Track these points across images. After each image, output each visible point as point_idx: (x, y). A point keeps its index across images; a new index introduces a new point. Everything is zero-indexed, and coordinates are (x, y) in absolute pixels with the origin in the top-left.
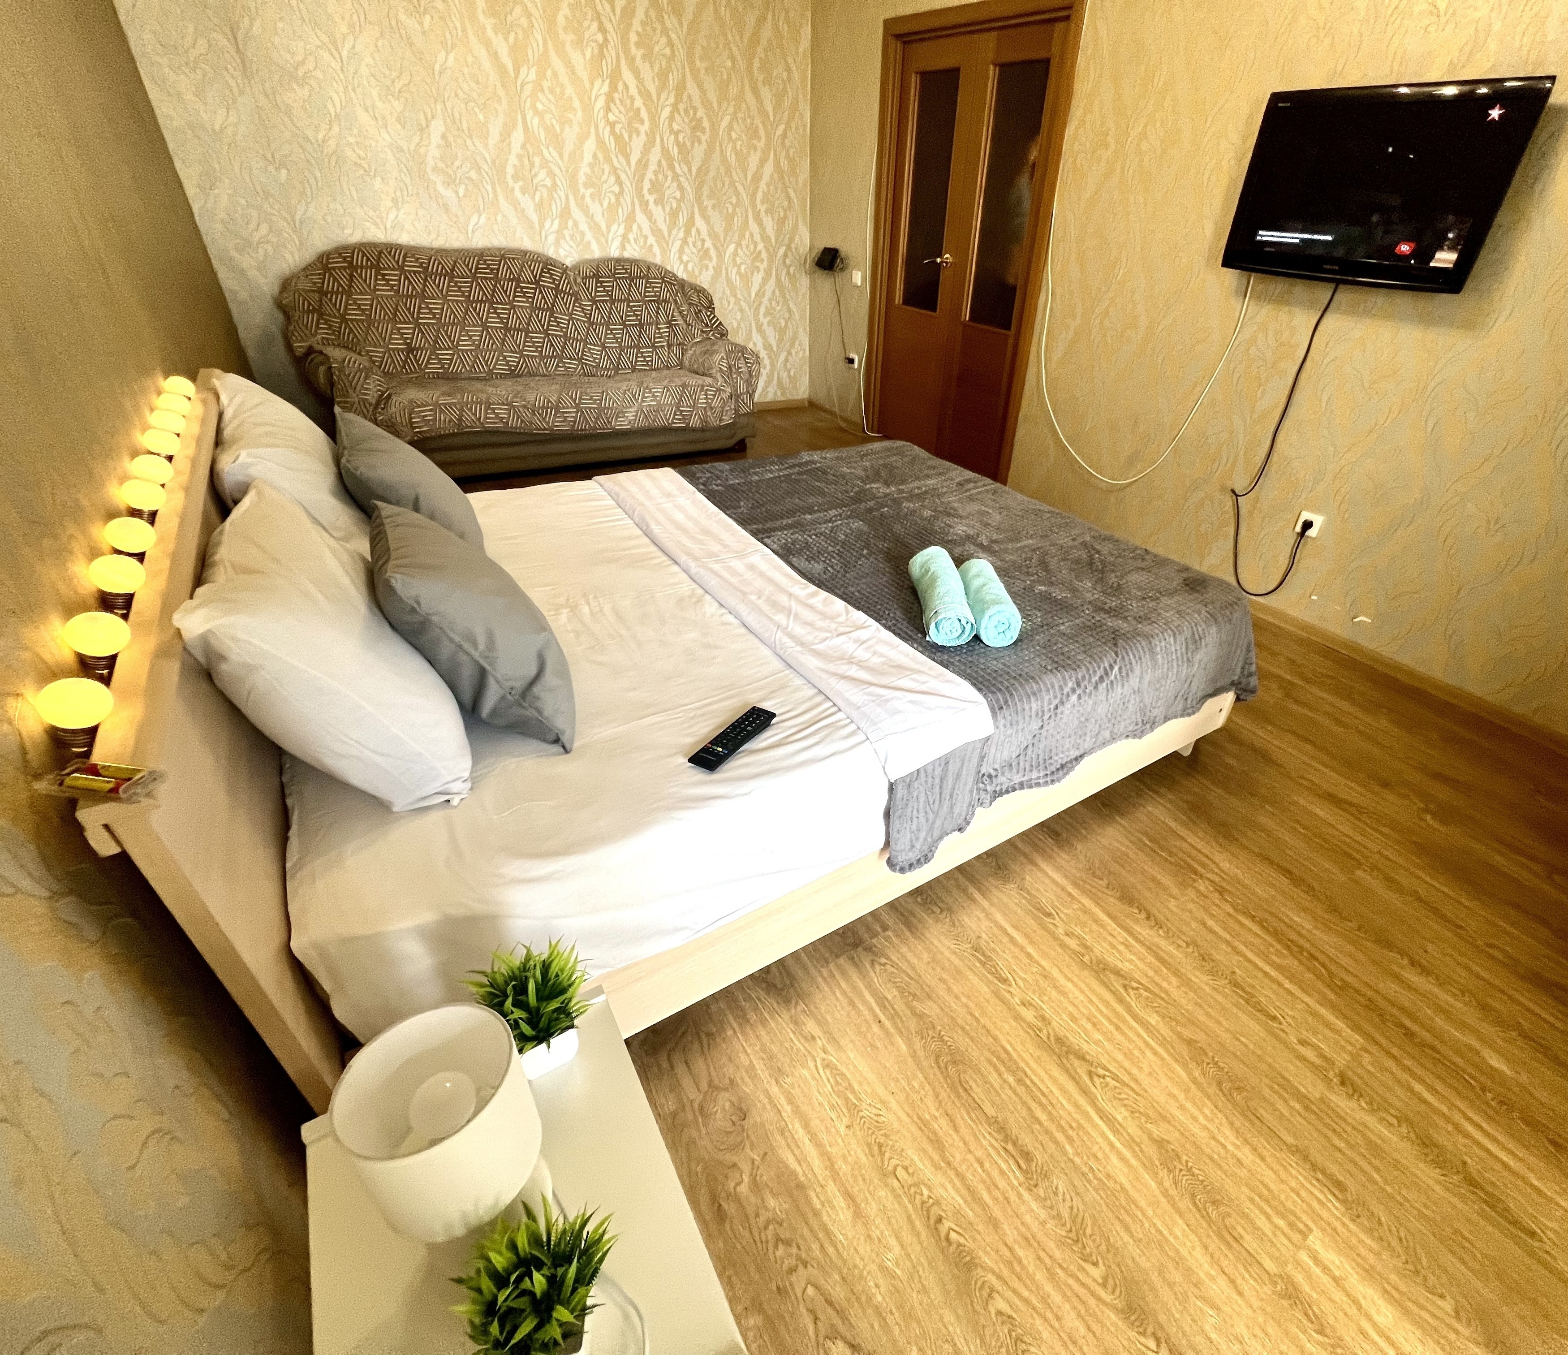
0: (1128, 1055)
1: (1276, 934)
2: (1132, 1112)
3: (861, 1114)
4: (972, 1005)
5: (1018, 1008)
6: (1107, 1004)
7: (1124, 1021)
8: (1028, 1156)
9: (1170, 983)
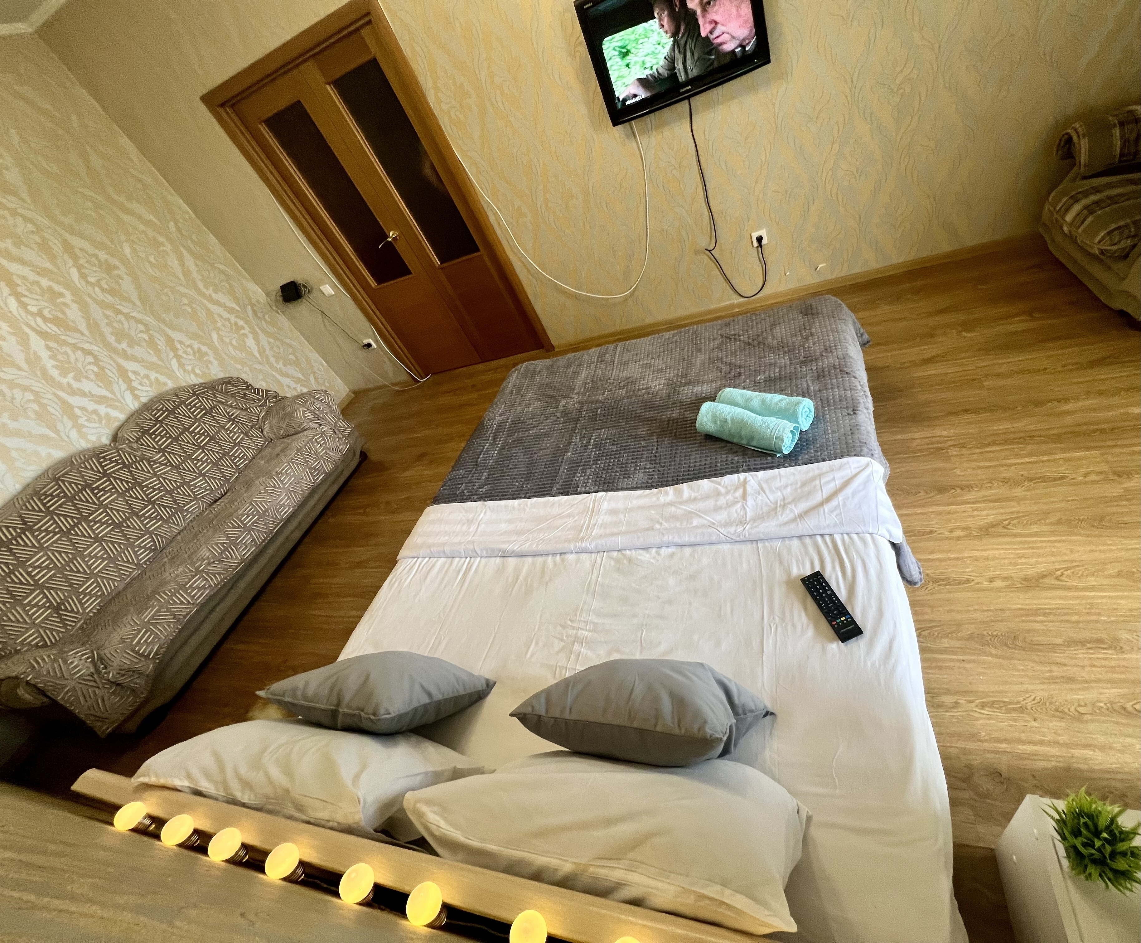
0: (1053, 554)
1: (1006, 442)
2: (1093, 575)
3: (1029, 708)
4: (976, 607)
5: (992, 586)
6: (1013, 543)
7: (1029, 542)
8: (1100, 641)
9: (1014, 507)
